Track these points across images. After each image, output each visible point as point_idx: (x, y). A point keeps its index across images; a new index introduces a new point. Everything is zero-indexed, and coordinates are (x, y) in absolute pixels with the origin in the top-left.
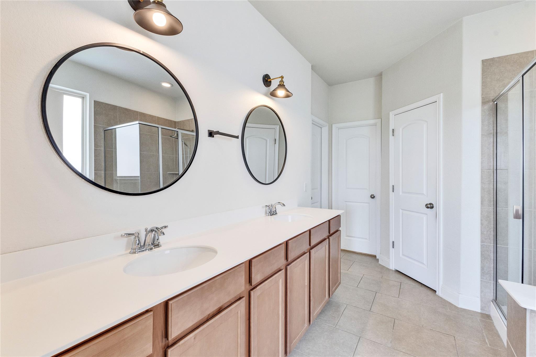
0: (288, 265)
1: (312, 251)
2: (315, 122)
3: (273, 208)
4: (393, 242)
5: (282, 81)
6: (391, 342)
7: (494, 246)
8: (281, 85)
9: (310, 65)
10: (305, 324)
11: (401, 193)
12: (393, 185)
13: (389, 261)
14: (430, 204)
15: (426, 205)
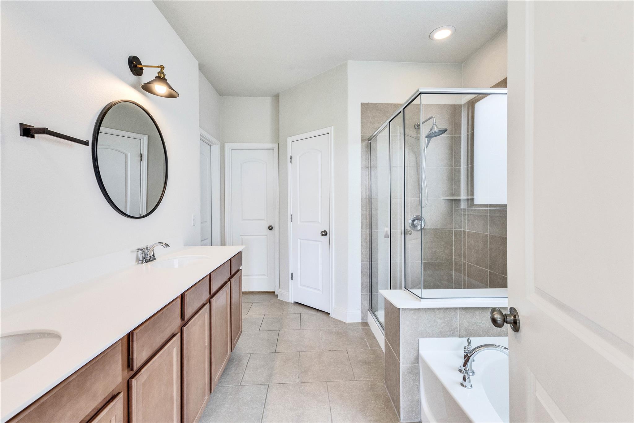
0: (185, 325)
1: (214, 300)
2: (204, 138)
3: (149, 251)
4: (292, 274)
5: (161, 72)
6: (299, 377)
7: (369, 263)
8: (161, 78)
9: (198, 63)
10: (205, 396)
11: (299, 223)
12: (291, 214)
13: (288, 294)
14: (325, 231)
15: (321, 232)
